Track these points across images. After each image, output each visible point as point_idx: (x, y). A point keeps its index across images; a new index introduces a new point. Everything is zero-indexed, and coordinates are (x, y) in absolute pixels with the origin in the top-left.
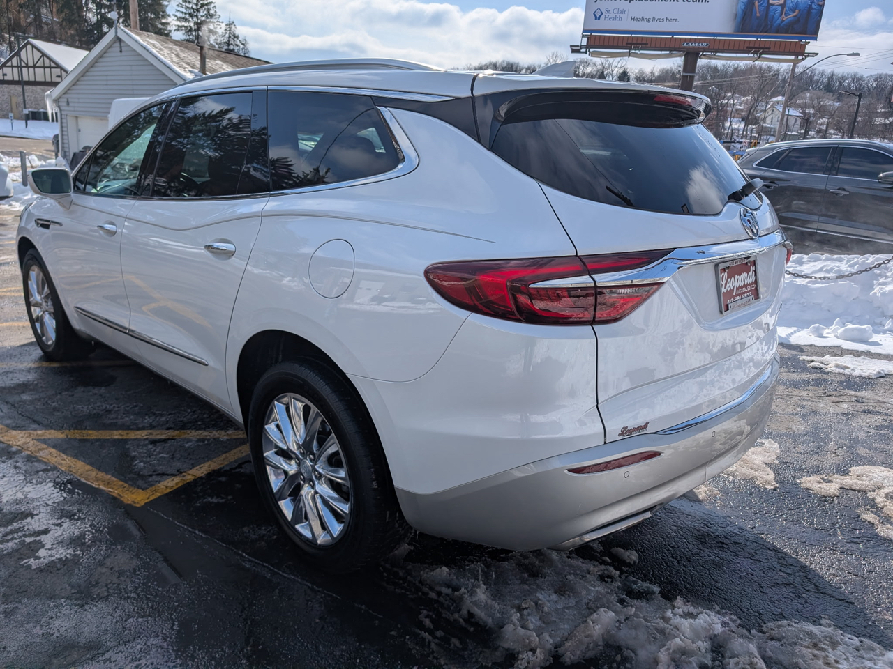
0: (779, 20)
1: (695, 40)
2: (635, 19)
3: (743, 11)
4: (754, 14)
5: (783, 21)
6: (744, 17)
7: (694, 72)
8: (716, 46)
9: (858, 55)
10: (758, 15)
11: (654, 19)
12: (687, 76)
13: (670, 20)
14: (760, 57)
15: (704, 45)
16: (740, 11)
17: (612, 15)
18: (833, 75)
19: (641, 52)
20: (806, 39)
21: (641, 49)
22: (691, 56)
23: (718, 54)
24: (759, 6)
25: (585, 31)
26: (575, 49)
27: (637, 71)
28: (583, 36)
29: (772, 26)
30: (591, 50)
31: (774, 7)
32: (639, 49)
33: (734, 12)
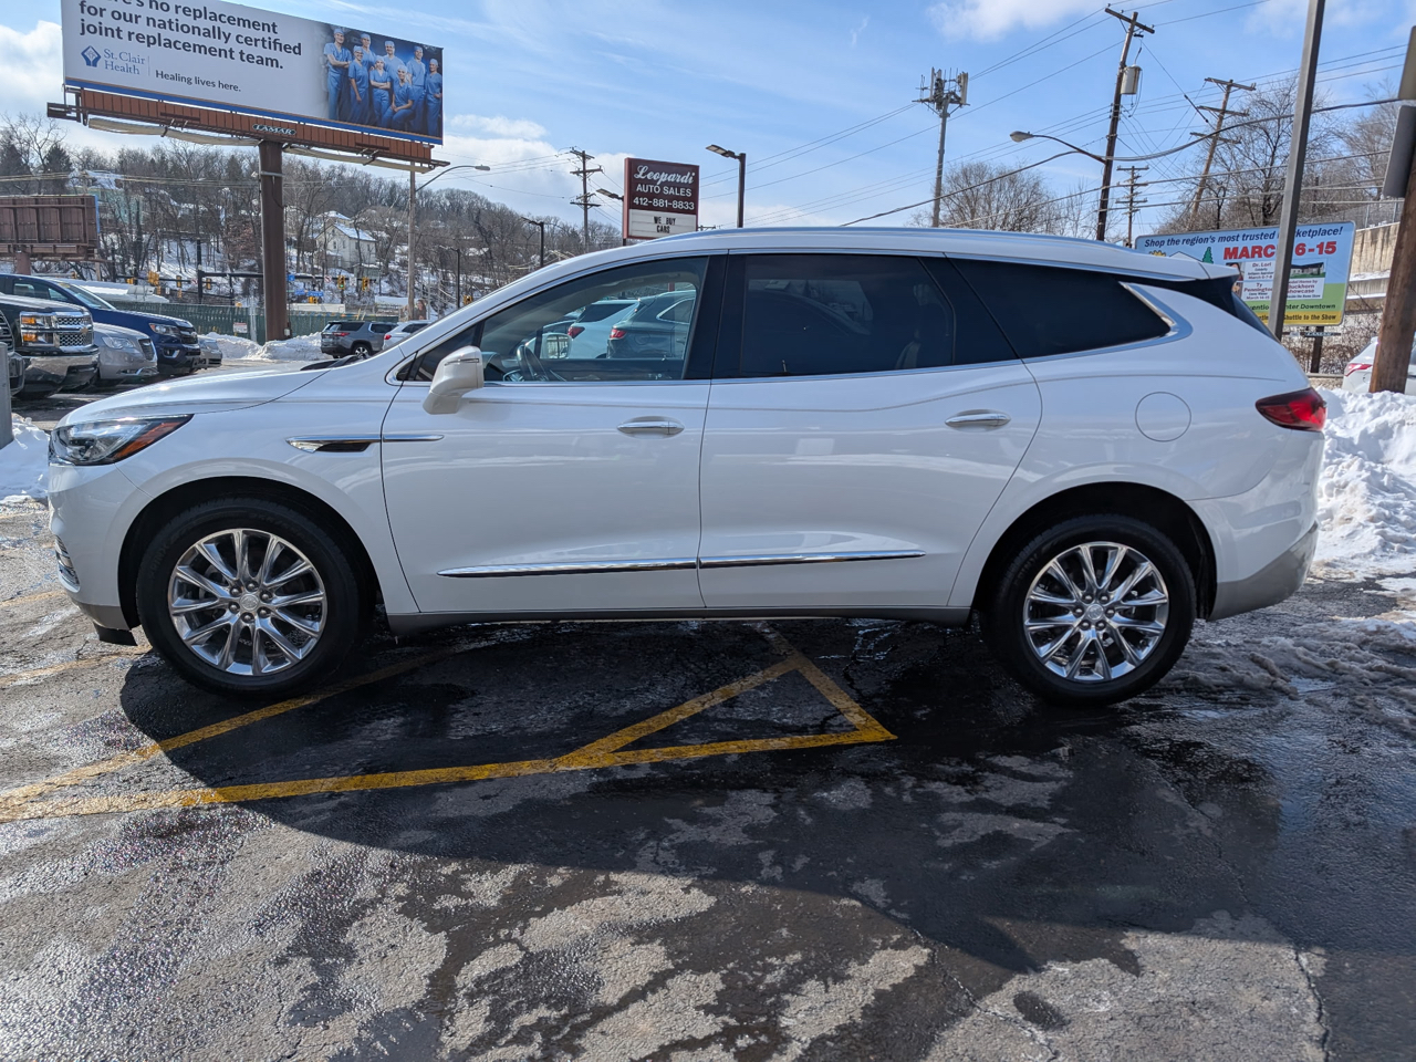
0: (389, 110)
1: (273, 123)
2: (164, 76)
3: (336, 89)
4: (352, 97)
5: (394, 113)
6: (339, 100)
7: (279, 171)
8: (307, 137)
9: (487, 169)
10: (359, 98)
11: (198, 81)
12: (271, 177)
13: (225, 86)
14: (374, 159)
15: (288, 131)
16: (333, 91)
17: (119, 63)
18: (394, 186)
19: (185, 130)
20: (429, 141)
21: (186, 127)
22: (272, 148)
23: (314, 148)
24: (358, 86)
25: (68, 81)
26: (56, 112)
27: (80, 151)
28: (66, 90)
29: (381, 117)
30: (90, 116)
31: (379, 91)
32: (182, 127)
33: (324, 89)
